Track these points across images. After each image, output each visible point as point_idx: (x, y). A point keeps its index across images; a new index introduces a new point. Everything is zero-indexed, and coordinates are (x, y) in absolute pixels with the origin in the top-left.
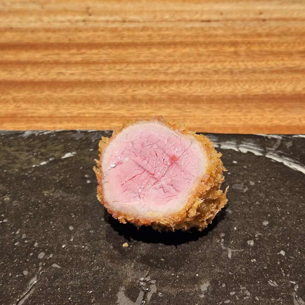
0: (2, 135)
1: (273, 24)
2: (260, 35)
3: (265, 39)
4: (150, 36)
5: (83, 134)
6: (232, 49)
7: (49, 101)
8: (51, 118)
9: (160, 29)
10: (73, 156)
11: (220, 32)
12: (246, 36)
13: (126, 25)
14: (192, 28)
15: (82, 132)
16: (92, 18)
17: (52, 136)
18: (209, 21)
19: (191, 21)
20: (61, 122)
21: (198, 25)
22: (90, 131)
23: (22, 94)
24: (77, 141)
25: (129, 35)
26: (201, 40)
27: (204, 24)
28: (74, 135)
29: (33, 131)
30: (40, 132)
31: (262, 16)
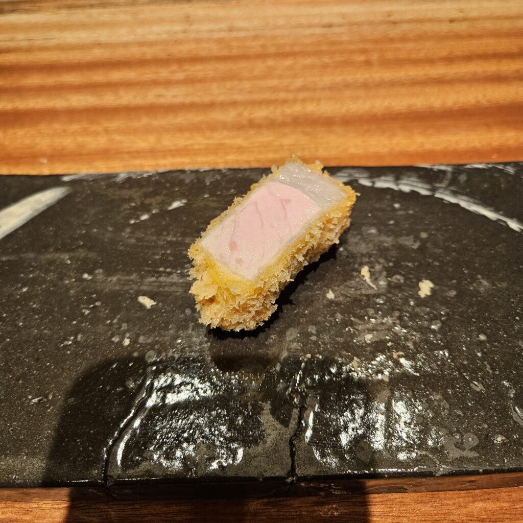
0: (90, 180)
1: (406, 27)
2: (392, 40)
3: (399, 45)
4: (263, 46)
5: (194, 174)
6: (362, 58)
7: (148, 130)
8: (153, 153)
9: (274, 38)
10: (183, 206)
11: (345, 38)
12: (376, 41)
13: (235, 34)
14: (312, 35)
15: (192, 172)
16: (194, 27)
17: (154, 179)
18: (330, 26)
19: (310, 26)
20: (164, 157)
21: (318, 31)
22: (202, 170)
23: (114, 124)
24: (186, 185)
25: (239, 47)
26: (324, 48)
27: (325, 30)
28: (182, 177)
29: (129, 173)
30: (139, 174)
31: (392, 18)
